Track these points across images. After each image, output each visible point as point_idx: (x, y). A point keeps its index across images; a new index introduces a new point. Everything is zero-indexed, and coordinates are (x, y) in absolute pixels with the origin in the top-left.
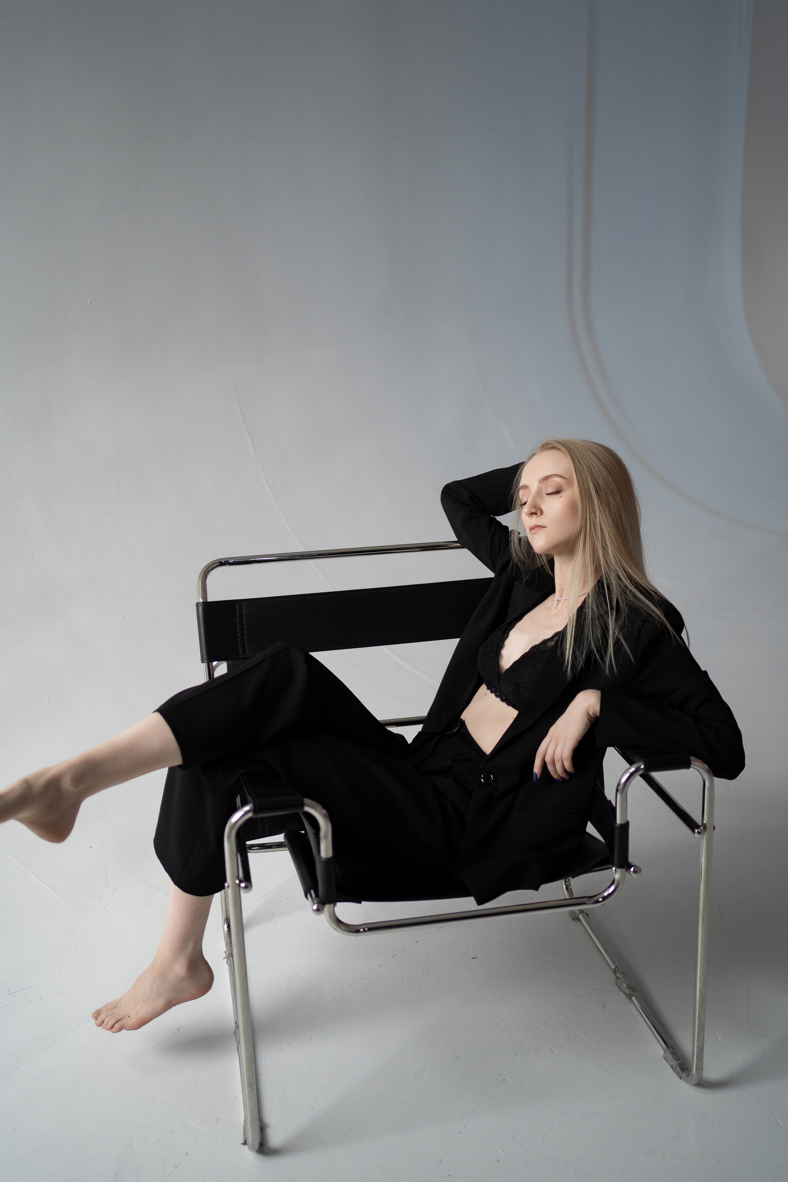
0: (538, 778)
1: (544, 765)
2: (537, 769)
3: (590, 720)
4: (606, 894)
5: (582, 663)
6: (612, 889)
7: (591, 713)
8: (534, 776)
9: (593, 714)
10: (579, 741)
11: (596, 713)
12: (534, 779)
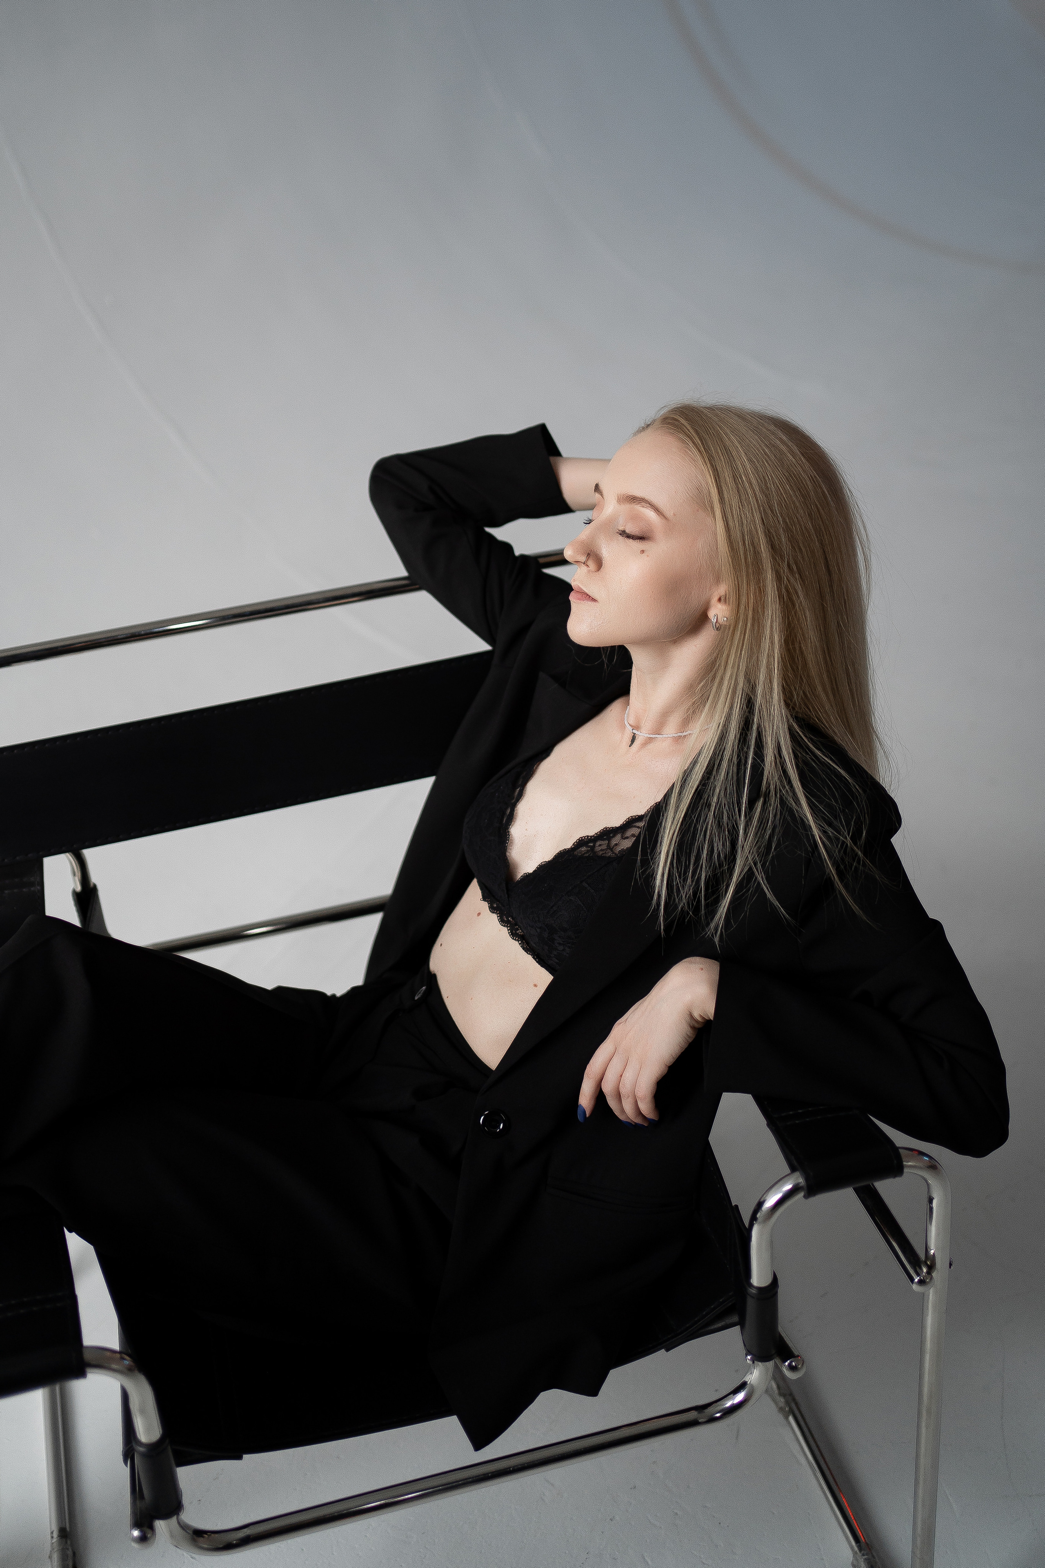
0: (587, 1116)
1: (600, 1097)
2: (586, 1099)
3: (693, 1028)
4: (729, 1404)
5: (684, 901)
6: (740, 1397)
7: (696, 1015)
8: (579, 1112)
9: (701, 1016)
10: (669, 1064)
11: (709, 1017)
12: (580, 1118)
